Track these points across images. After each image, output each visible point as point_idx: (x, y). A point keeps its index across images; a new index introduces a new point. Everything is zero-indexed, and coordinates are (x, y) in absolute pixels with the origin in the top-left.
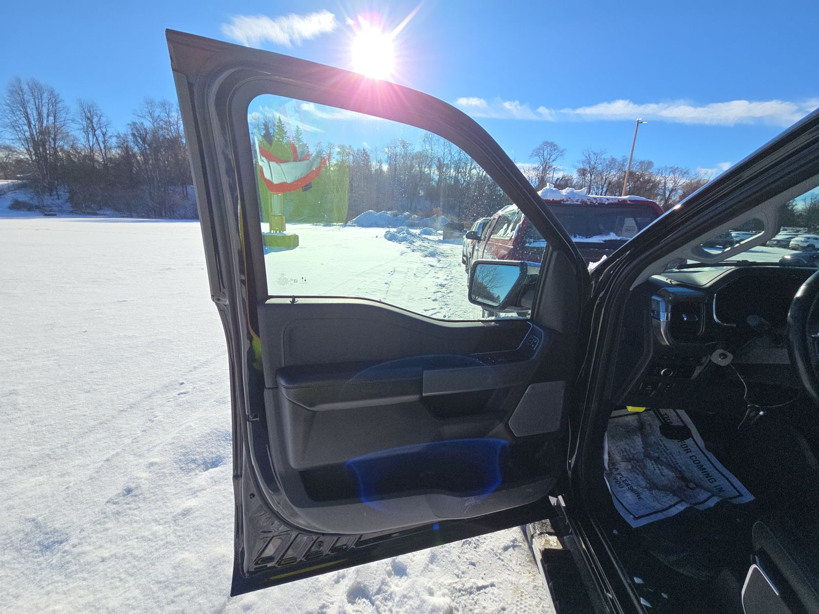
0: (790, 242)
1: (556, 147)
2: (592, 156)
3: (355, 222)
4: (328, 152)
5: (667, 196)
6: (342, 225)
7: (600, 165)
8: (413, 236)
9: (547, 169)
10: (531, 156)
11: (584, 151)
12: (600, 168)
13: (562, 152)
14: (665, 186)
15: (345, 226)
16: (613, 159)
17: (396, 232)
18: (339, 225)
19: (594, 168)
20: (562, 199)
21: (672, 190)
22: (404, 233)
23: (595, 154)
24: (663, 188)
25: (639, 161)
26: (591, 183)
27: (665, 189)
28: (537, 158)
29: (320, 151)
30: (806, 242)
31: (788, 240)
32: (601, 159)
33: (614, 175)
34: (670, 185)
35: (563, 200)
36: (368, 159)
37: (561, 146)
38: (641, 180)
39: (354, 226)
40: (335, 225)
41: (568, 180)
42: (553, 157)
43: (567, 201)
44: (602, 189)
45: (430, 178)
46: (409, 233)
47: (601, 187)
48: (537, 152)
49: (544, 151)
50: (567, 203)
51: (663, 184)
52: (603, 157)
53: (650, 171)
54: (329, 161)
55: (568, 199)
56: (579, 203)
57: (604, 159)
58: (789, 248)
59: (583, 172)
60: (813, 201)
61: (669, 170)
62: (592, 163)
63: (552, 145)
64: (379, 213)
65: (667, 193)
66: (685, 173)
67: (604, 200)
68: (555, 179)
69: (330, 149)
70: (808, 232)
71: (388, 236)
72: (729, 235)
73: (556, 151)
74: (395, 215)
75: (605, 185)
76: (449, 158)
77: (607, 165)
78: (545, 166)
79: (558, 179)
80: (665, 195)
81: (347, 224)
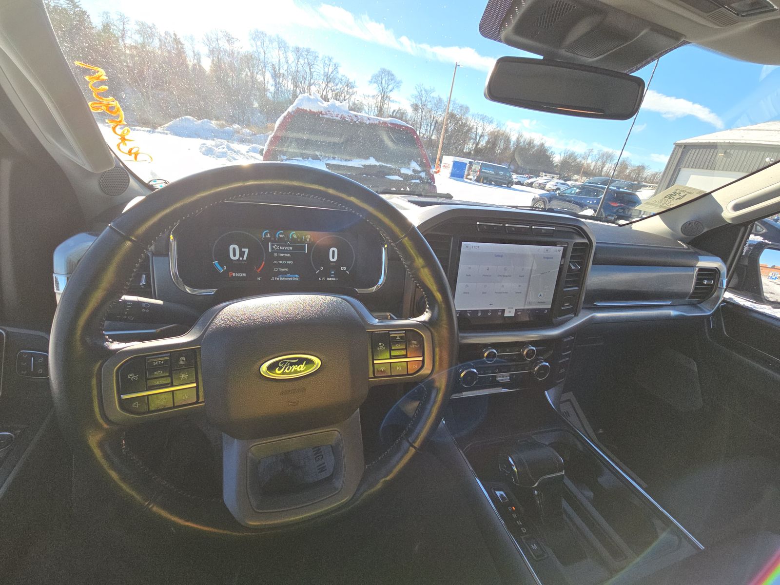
0: (546, 185)
1: (393, 77)
2: (423, 92)
3: (168, 129)
4: (121, 27)
5: (477, 140)
6: (150, 131)
7: (429, 103)
8: (235, 152)
9: (385, 98)
10: (371, 82)
11: (417, 86)
12: (429, 106)
13: (398, 83)
14: (476, 131)
15: (153, 132)
16: (440, 99)
17: (214, 146)
18: (143, 131)
19: (424, 105)
20: (320, 111)
21: (481, 136)
22: (223, 148)
23: (425, 91)
24: (475, 133)
25: (460, 105)
26: (422, 119)
27: (476, 134)
28: (375, 85)
29: (107, 24)
30: (556, 186)
31: (545, 184)
32: (430, 97)
33: (440, 116)
34: (480, 131)
35: (321, 113)
36: (182, 48)
37: (398, 77)
38: (460, 122)
39: (167, 134)
40: (138, 130)
41: (403, 113)
42: (390, 87)
43: (326, 114)
44: (431, 127)
45: (265, 88)
46: (229, 148)
47: (429, 125)
48: (376, 79)
49: (382, 79)
50: (325, 116)
51: (475, 130)
52: (432, 95)
53: (467, 115)
54: (123, 40)
55: (328, 113)
56: (338, 118)
57: (433, 98)
58: (545, 190)
59: (416, 108)
60: (565, 155)
61: (480, 117)
62: (424, 99)
63: (389, 74)
64: (200, 121)
65: (478, 138)
66: (490, 122)
67: (365, 119)
68: (392, 110)
69: (124, 23)
70: (559, 179)
71: (203, 149)
72: (510, 177)
73: (393, 81)
74: (222, 126)
75: (433, 124)
76: (286, 68)
77: (435, 104)
78: (384, 96)
79: (394, 111)
80: (476, 140)
81: (157, 130)
